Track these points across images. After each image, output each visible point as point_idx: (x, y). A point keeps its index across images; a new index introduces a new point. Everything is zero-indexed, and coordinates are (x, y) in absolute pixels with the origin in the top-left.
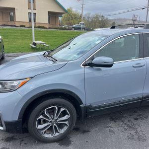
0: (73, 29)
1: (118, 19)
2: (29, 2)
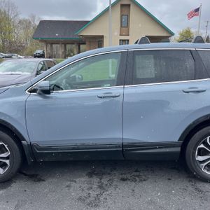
2: (121, 26)
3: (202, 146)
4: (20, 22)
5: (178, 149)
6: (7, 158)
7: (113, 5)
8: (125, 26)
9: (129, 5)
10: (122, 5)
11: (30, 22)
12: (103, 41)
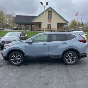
2: (48, 19)
3: (67, 56)
4: (7, 15)
5: (62, 57)
6: (20, 59)
7: (46, 11)
8: (50, 19)
9: (51, 11)
10: (49, 11)
11: (11, 15)
12: (41, 24)
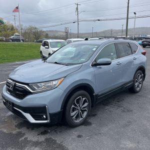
0: (11, 41)
1: (50, 31)
3: (136, 79)
